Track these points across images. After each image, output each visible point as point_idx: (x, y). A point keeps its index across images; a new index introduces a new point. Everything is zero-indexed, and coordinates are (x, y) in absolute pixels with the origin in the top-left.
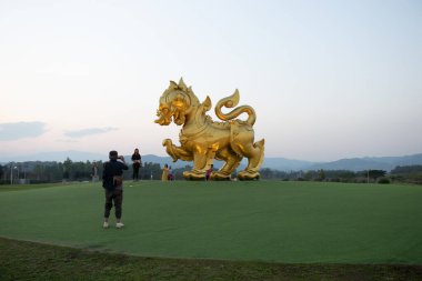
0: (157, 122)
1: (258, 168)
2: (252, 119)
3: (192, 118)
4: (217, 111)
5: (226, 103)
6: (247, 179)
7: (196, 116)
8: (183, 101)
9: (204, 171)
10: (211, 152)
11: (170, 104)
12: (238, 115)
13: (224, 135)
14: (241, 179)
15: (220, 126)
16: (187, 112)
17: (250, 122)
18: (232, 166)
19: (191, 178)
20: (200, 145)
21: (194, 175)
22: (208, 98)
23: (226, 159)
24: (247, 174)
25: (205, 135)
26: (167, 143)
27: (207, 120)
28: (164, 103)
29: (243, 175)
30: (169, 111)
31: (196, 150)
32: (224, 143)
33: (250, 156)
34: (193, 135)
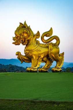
0: (13, 43)
1: (61, 66)
2: (58, 42)
3: (31, 42)
4: (42, 38)
5: (46, 34)
6: (56, 71)
7: (33, 41)
8: (27, 33)
9: (36, 68)
10: (40, 58)
11: (21, 34)
13: (46, 50)
14: (53, 71)
15: (43, 46)
16: (29, 38)
17: (57, 44)
18: (48, 65)
19: (31, 71)
20: (35, 55)
21: (32, 70)
22: (38, 32)
23: (46, 62)
24: (56, 69)
25: (38, 51)
27: (37, 43)
28: (17, 34)
30: (20, 38)
31: (32, 57)
32: (46, 55)
33: (57, 61)
34: (31, 50)
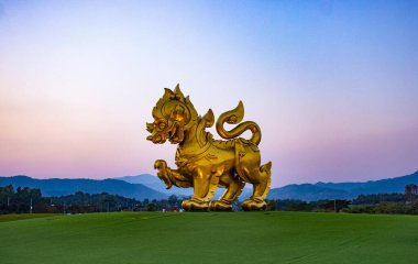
0: (149, 139)
1: (264, 196)
2: (257, 138)
3: (192, 136)
4: (219, 128)
5: (229, 117)
6: (254, 209)
7: (197, 132)
8: (183, 114)
9: (206, 200)
10: (214, 176)
11: (168, 117)
12: (241, 132)
13: (228, 156)
14: (246, 208)
15: (222, 146)
16: (187, 127)
17: (255, 141)
18: (234, 194)
19: (193, 209)
20: (202, 168)
21: (197, 205)
22: (210, 111)
23: (227, 186)
24: (254, 204)
25: (209, 157)
26: (160, 165)
27: (208, 137)
28: (159, 115)
29: (250, 204)
30: (167, 126)
31: (197, 174)
32: (229, 167)
33: (255, 183)
34: (194, 156)
